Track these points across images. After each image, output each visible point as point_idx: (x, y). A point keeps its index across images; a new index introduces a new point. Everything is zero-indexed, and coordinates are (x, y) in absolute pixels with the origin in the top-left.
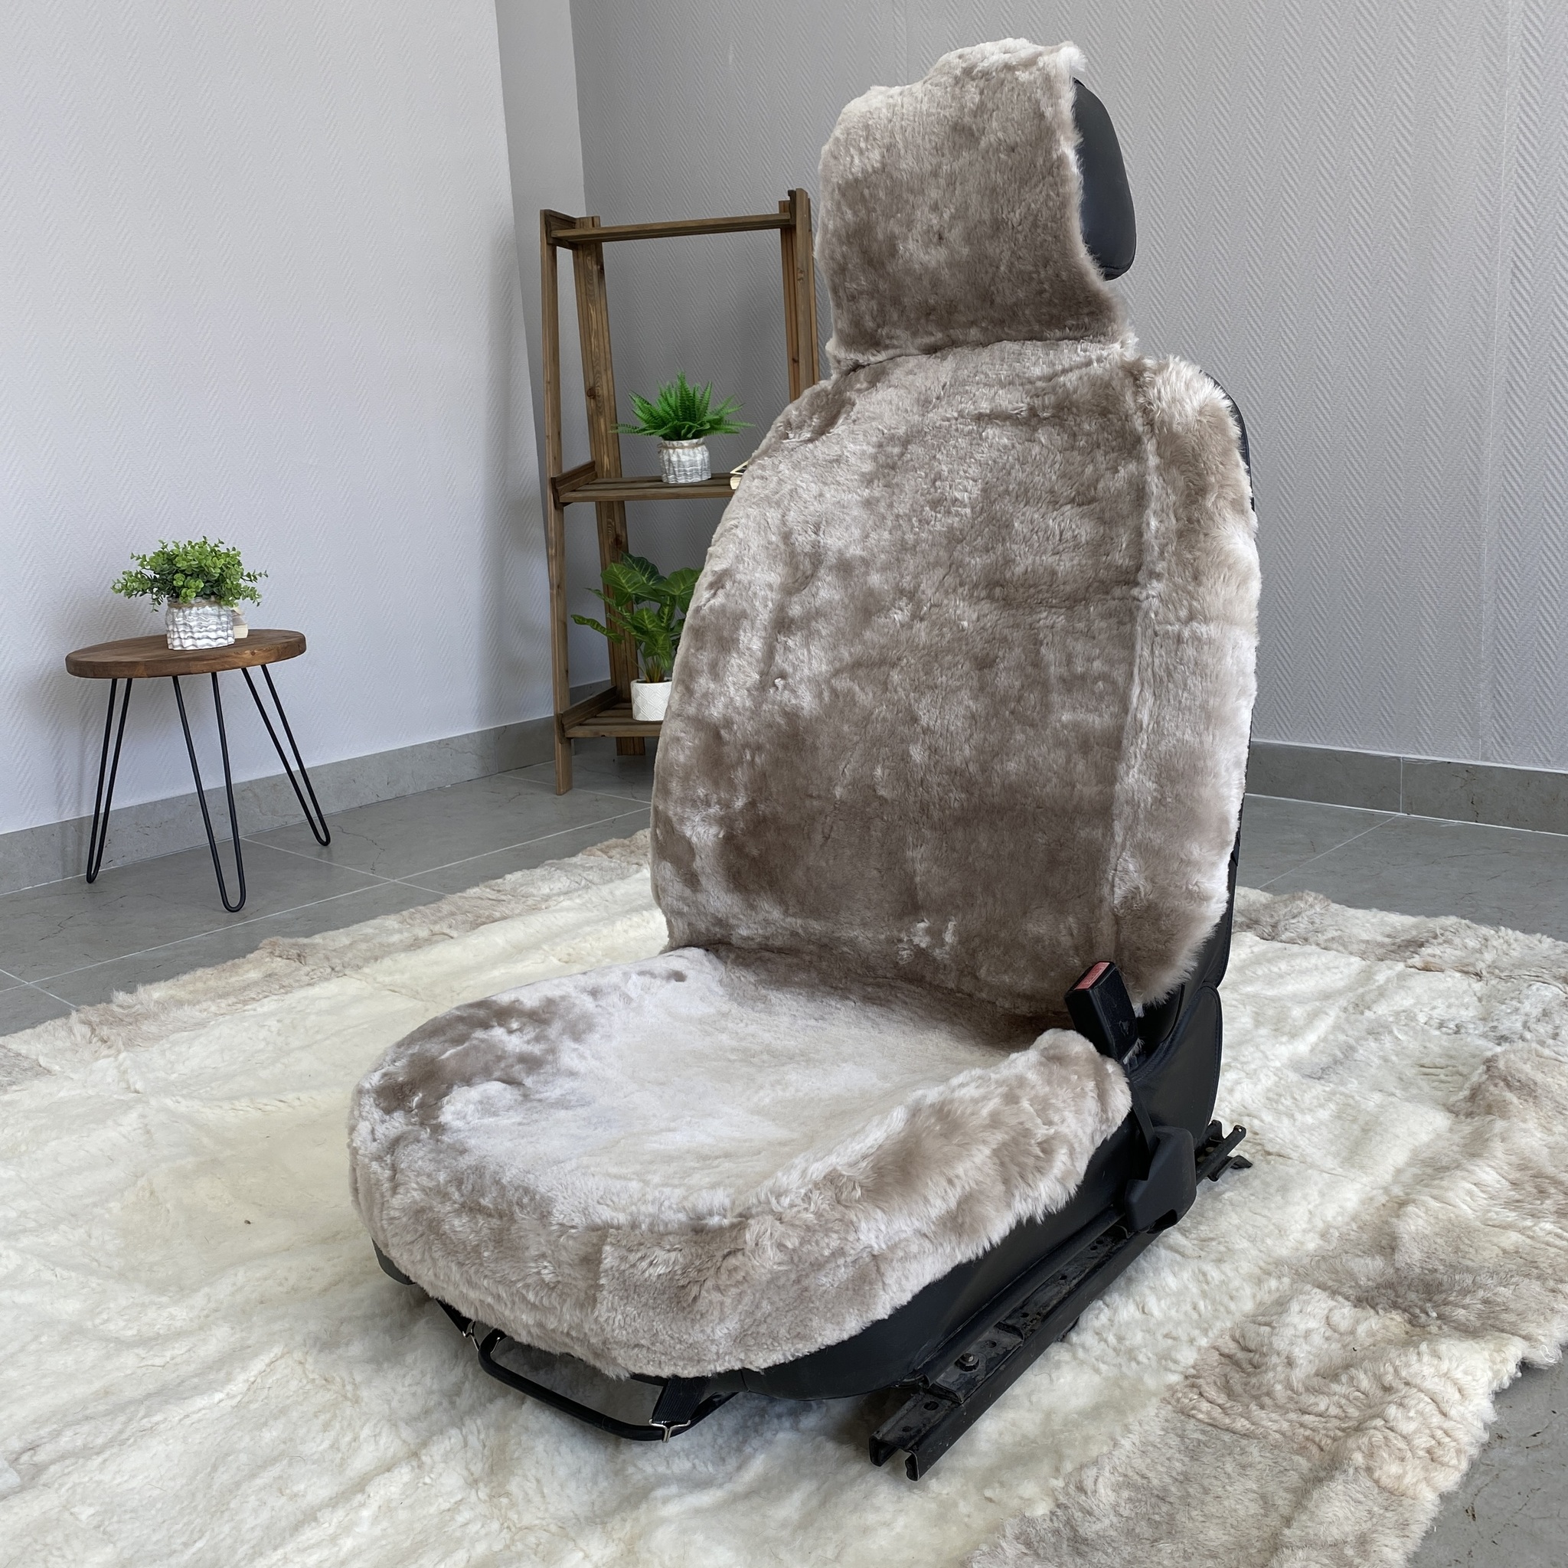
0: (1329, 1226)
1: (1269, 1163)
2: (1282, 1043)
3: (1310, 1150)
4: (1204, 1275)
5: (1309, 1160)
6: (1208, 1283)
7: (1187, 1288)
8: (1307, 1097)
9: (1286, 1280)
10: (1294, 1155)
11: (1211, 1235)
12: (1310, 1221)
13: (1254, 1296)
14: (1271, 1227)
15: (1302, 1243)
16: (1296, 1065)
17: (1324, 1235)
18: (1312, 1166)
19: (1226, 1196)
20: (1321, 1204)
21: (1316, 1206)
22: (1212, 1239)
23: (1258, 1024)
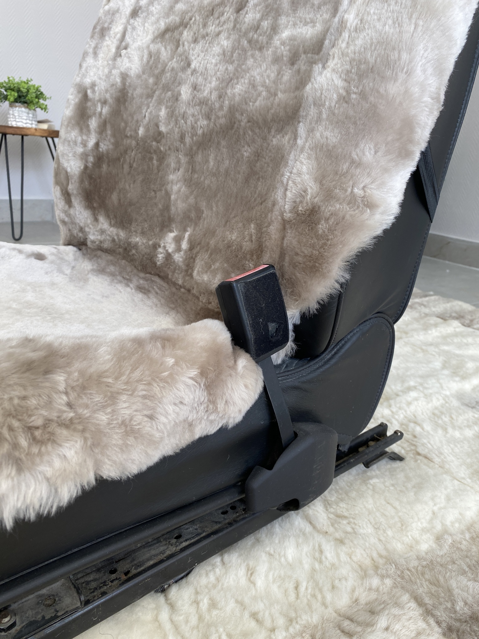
0: (446, 531)
1: (416, 461)
2: (454, 381)
3: (451, 458)
4: (321, 552)
5: (447, 466)
6: (321, 562)
7: (301, 563)
8: (461, 418)
9: (388, 582)
10: (437, 460)
11: (346, 514)
12: (431, 521)
13: (353, 591)
14: (397, 519)
15: (417, 542)
16: (460, 396)
17: (439, 539)
18: (448, 472)
19: (372, 481)
20: (445, 508)
21: (440, 509)
22: (345, 517)
23: (444, 367)
